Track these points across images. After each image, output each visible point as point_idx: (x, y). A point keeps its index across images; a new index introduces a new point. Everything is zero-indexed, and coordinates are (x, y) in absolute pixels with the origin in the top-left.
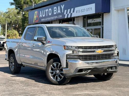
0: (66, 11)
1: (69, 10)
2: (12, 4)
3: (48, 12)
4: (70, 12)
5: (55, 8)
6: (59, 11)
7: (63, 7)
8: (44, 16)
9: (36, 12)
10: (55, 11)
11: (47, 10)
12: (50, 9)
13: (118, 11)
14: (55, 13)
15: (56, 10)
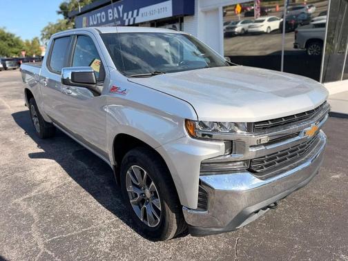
0: (125, 14)
1: (130, 13)
2: (59, 13)
3: (100, 16)
4: (132, 16)
5: (110, 11)
6: (116, 16)
7: (121, 9)
8: (95, 23)
9: (85, 18)
10: (109, 15)
11: (99, 15)
12: (103, 13)
13: (206, 12)
14: (110, 19)
15: (111, 14)
